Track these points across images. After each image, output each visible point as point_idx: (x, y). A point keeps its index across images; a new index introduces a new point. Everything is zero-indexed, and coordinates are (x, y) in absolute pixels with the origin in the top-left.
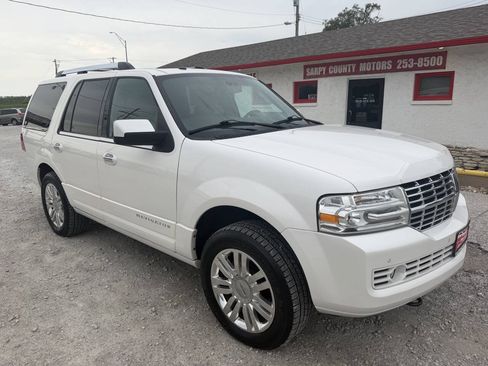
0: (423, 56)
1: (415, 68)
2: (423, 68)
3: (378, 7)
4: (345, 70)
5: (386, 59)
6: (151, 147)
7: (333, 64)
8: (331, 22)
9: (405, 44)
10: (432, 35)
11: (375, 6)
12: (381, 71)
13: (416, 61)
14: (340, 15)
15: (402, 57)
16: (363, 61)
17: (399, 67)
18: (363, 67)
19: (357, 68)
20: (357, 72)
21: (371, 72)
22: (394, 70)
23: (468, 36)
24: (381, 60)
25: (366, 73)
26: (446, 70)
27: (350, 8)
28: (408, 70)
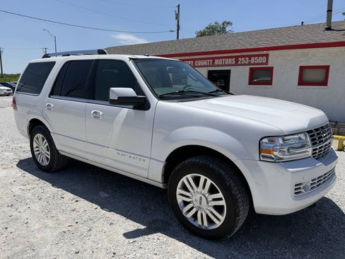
0: (255, 56)
1: (250, 64)
2: (254, 64)
3: (231, 24)
4: (205, 63)
5: (232, 57)
6: (132, 107)
7: (198, 59)
8: (201, 32)
9: (243, 48)
10: (260, 43)
11: (229, 23)
12: (228, 65)
13: (250, 59)
14: (207, 28)
15: (241, 57)
16: (217, 58)
17: (239, 63)
18: (217, 62)
19: (213, 62)
20: (213, 65)
21: (222, 65)
22: (236, 64)
23: (280, 44)
24: (228, 57)
25: (219, 66)
26: (268, 66)
27: (213, 24)
28: (245, 64)
